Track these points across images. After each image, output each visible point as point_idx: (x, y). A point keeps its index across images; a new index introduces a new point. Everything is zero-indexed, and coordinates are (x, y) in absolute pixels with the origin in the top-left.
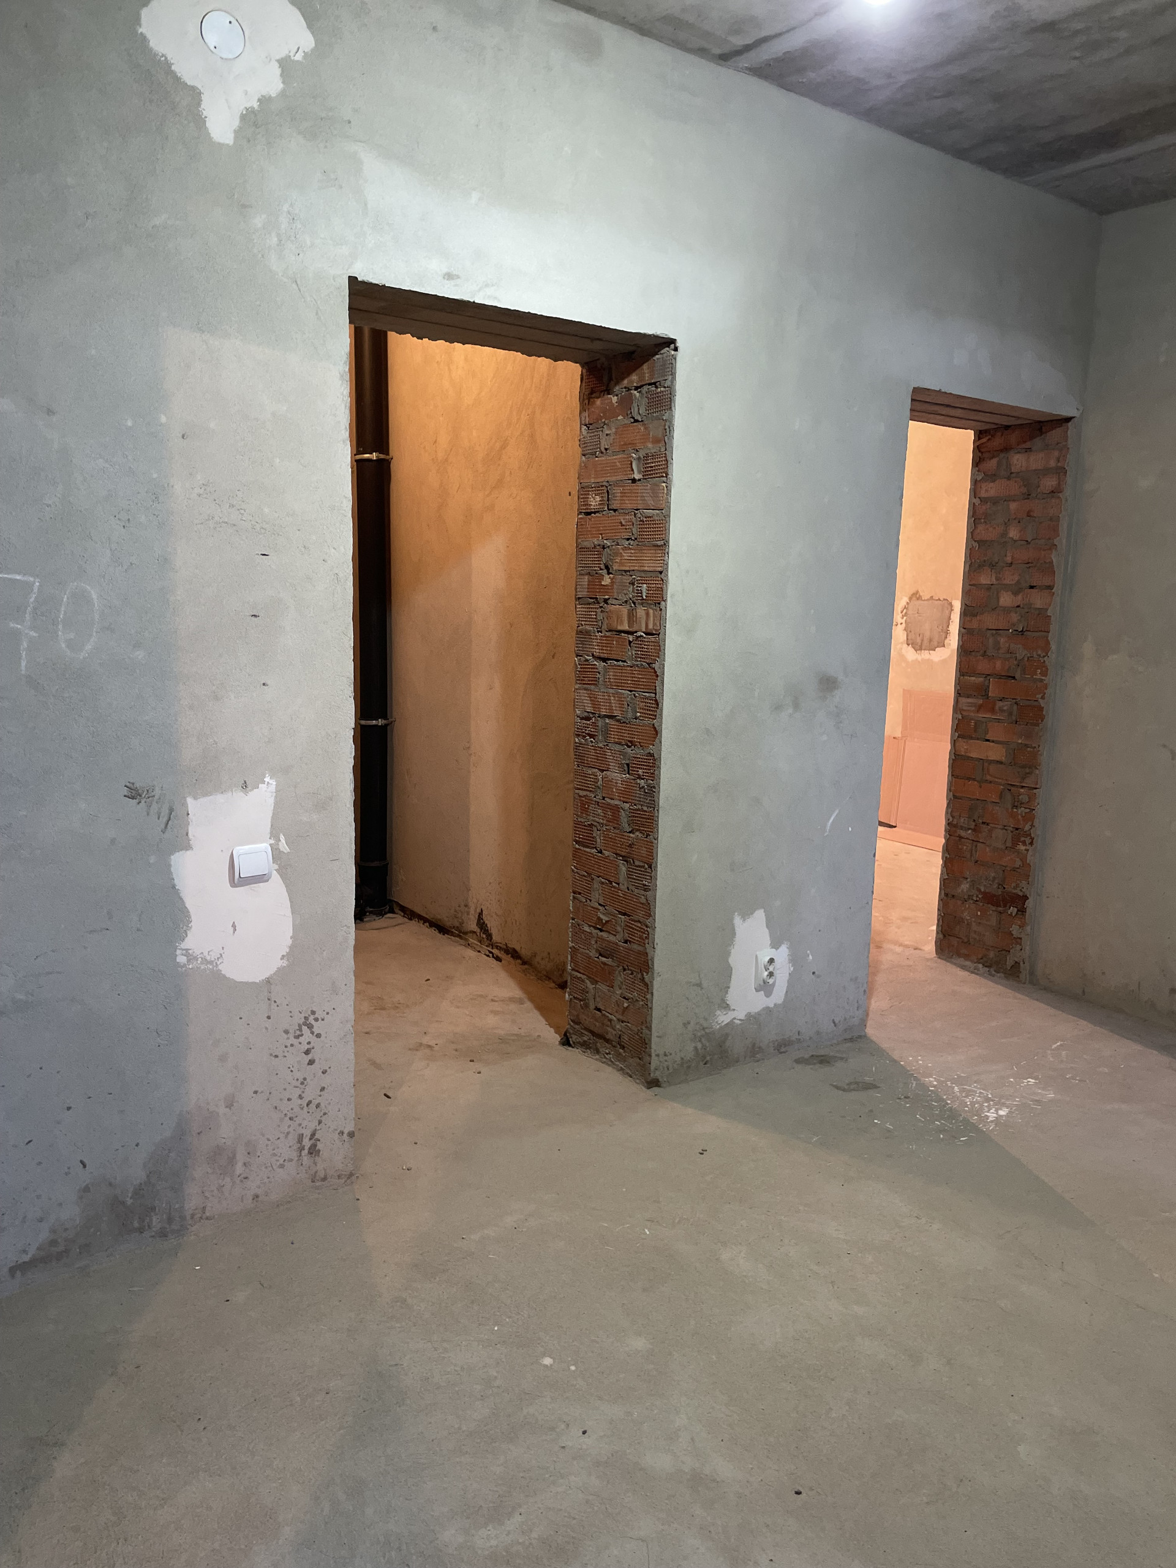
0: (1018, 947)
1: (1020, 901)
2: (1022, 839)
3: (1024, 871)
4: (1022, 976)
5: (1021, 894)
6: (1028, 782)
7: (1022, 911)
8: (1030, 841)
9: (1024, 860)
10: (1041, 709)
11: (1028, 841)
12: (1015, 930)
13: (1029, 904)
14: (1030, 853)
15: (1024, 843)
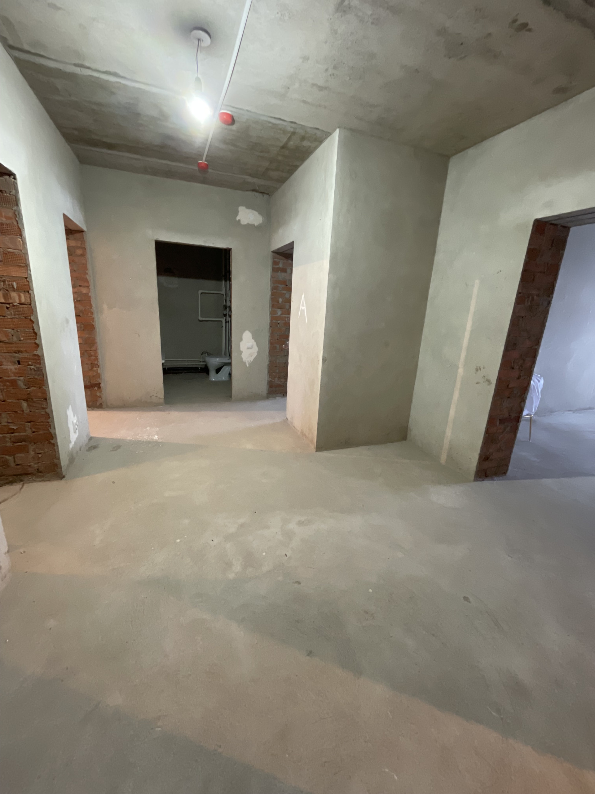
0: (100, 399)
1: (98, 385)
2: (95, 366)
3: (99, 376)
4: (104, 407)
5: (98, 383)
6: (94, 348)
7: (99, 387)
8: (98, 366)
9: (97, 372)
10: (93, 325)
11: (97, 366)
12: (98, 394)
13: (102, 385)
14: (99, 370)
15: (96, 367)
